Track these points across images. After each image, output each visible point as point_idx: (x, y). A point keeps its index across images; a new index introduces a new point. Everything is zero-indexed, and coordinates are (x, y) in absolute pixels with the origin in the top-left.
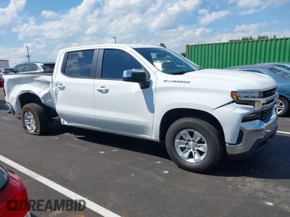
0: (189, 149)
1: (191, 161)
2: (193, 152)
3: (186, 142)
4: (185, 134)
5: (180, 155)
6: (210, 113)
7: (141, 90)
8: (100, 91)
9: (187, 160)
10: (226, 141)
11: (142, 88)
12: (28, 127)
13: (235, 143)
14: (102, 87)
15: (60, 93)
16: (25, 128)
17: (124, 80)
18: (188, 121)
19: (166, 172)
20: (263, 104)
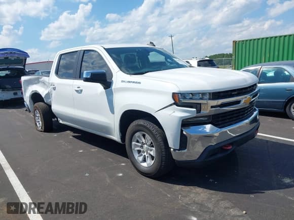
0: (144, 152)
1: (145, 165)
2: (146, 156)
3: (140, 145)
4: (139, 137)
5: (136, 158)
6: (154, 115)
7: (104, 90)
8: (77, 91)
9: (141, 164)
10: (170, 146)
11: (105, 88)
12: (38, 124)
13: (178, 148)
14: (78, 88)
15: (54, 93)
16: (36, 124)
17: (84, 81)
18: (140, 123)
19: (121, 175)
20: (212, 107)
